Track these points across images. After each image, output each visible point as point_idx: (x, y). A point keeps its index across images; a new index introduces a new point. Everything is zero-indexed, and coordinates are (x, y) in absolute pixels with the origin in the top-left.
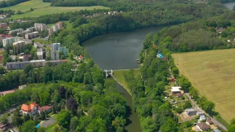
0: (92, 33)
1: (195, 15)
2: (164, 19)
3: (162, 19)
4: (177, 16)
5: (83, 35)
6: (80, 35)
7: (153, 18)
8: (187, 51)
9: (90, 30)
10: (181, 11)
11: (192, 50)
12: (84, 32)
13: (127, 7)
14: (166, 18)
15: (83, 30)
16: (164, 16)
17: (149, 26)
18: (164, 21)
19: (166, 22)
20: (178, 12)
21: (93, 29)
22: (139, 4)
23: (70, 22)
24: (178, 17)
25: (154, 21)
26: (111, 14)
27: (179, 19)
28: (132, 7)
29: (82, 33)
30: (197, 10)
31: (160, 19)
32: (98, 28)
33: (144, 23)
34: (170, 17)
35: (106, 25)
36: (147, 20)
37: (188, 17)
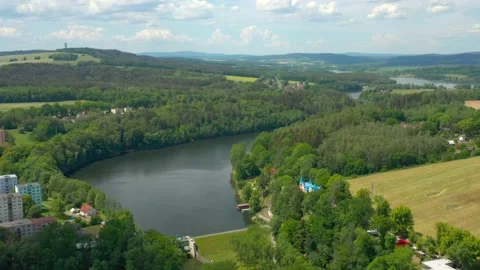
0: (87, 152)
1: (303, 109)
2: (246, 118)
3: (242, 119)
4: (271, 112)
5: (67, 158)
6: (61, 157)
7: (222, 116)
8: (366, 172)
9: (83, 146)
10: (275, 103)
11: (378, 169)
12: (68, 152)
13: (151, 100)
14: (249, 116)
15: (64, 146)
16: (243, 112)
17: (217, 135)
18: (247, 123)
19: (250, 125)
20: (269, 105)
21: (89, 142)
22: (177, 93)
23: (22, 132)
24: (273, 115)
25: (226, 124)
26: (118, 113)
27: (275, 118)
28: (164, 99)
29: (64, 152)
30: (304, 100)
31: (238, 119)
32: (102, 141)
33: (205, 129)
34: (256, 115)
35: (118, 135)
36: (210, 122)
37: (292, 114)
